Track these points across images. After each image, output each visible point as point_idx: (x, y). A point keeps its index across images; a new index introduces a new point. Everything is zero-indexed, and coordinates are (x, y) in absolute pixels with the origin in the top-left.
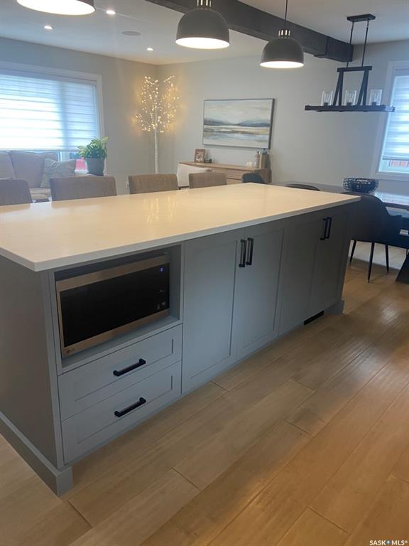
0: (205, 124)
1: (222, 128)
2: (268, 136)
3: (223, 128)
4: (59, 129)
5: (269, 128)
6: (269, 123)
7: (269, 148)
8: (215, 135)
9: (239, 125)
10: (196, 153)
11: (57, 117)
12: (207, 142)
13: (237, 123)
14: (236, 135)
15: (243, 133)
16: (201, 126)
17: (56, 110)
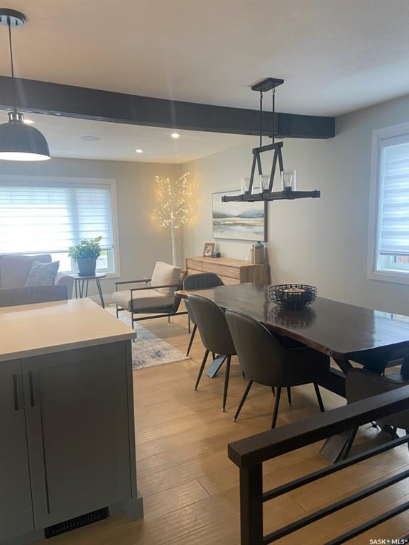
0: (214, 217)
1: (226, 221)
2: (263, 228)
3: (228, 221)
4: (69, 232)
5: (263, 219)
6: (263, 212)
7: (266, 240)
8: (222, 228)
9: (239, 216)
10: (206, 248)
11: (67, 220)
12: (217, 235)
13: (237, 215)
14: (238, 227)
15: (243, 225)
16: (211, 220)
17: (67, 214)
